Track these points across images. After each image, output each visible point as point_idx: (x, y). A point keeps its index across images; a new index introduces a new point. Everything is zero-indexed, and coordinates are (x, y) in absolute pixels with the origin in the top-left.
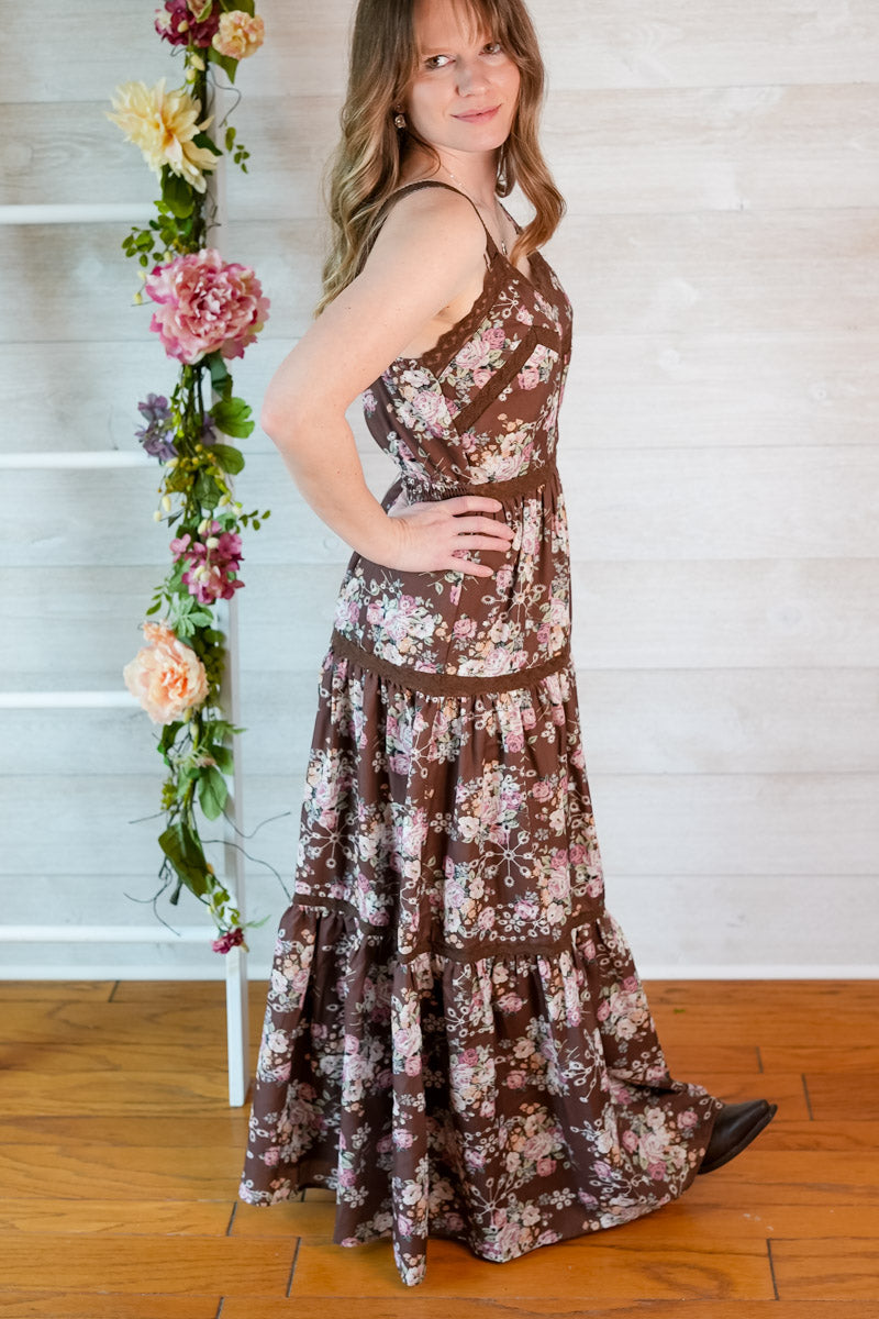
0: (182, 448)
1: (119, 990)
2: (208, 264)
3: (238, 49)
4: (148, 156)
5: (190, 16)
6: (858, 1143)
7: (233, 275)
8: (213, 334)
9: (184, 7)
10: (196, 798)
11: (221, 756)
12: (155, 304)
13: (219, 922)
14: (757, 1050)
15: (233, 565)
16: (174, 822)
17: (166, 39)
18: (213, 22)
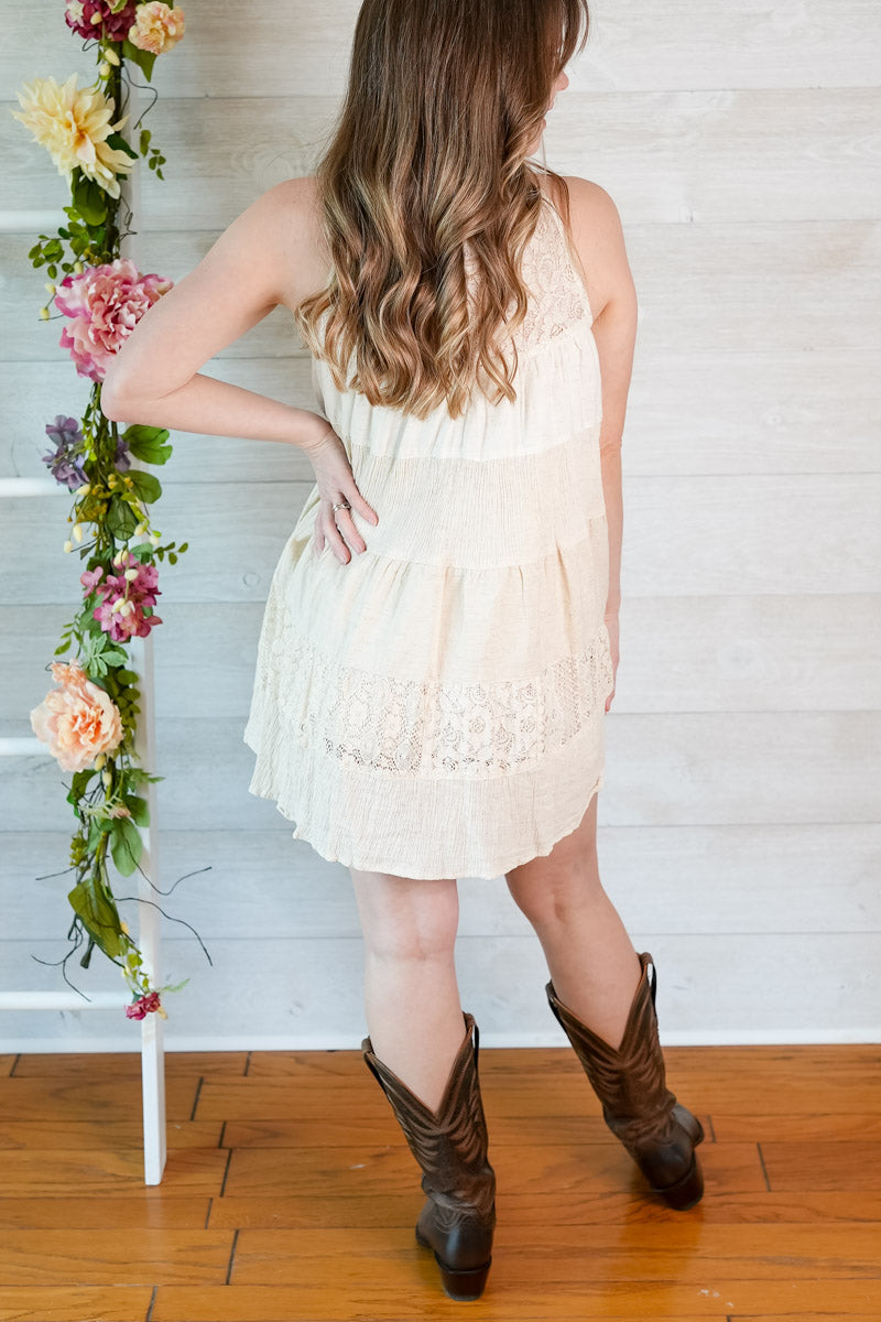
0: (93, 473)
1: (19, 1064)
2: (123, 274)
3: (156, 42)
4: (57, 159)
5: (104, 7)
6: (818, 1213)
7: (150, 286)
10: (109, 853)
11: (136, 807)
12: (65, 318)
13: (134, 986)
14: (708, 1119)
15: (149, 600)
16: (83, 880)
17: (77, 33)
18: (128, 13)
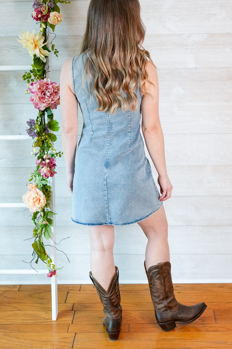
0: (39, 134)
1: (21, 287)
2: (46, 82)
3: (55, 22)
4: (30, 52)
5: (42, 13)
7: (54, 85)
8: (47, 102)
9: (40, 10)
10: (43, 233)
11: (50, 221)
12: (31, 93)
13: (49, 268)
15: (54, 167)
16: (36, 240)
17: (35, 19)
18: (48, 15)
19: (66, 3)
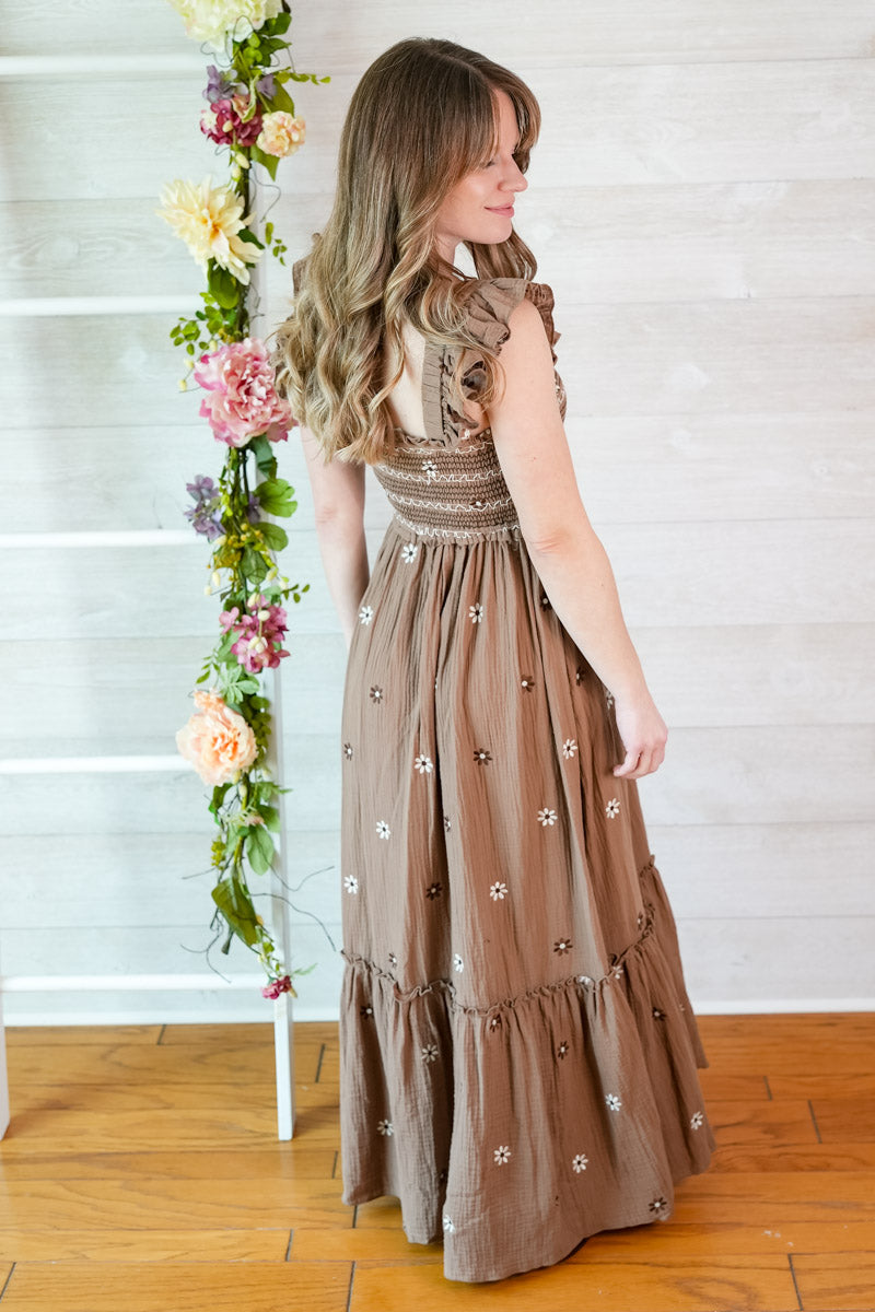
0: (229, 526)
1: (166, 1033)
2: (253, 352)
3: (281, 148)
4: (194, 250)
5: (234, 116)
6: (864, 1163)
8: (260, 419)
9: (229, 107)
10: (245, 854)
11: (267, 814)
12: (202, 389)
13: (269, 969)
14: (765, 1079)
15: (279, 636)
16: (224, 878)
17: (211, 139)
18: (256, 122)
19: (314, 81)
